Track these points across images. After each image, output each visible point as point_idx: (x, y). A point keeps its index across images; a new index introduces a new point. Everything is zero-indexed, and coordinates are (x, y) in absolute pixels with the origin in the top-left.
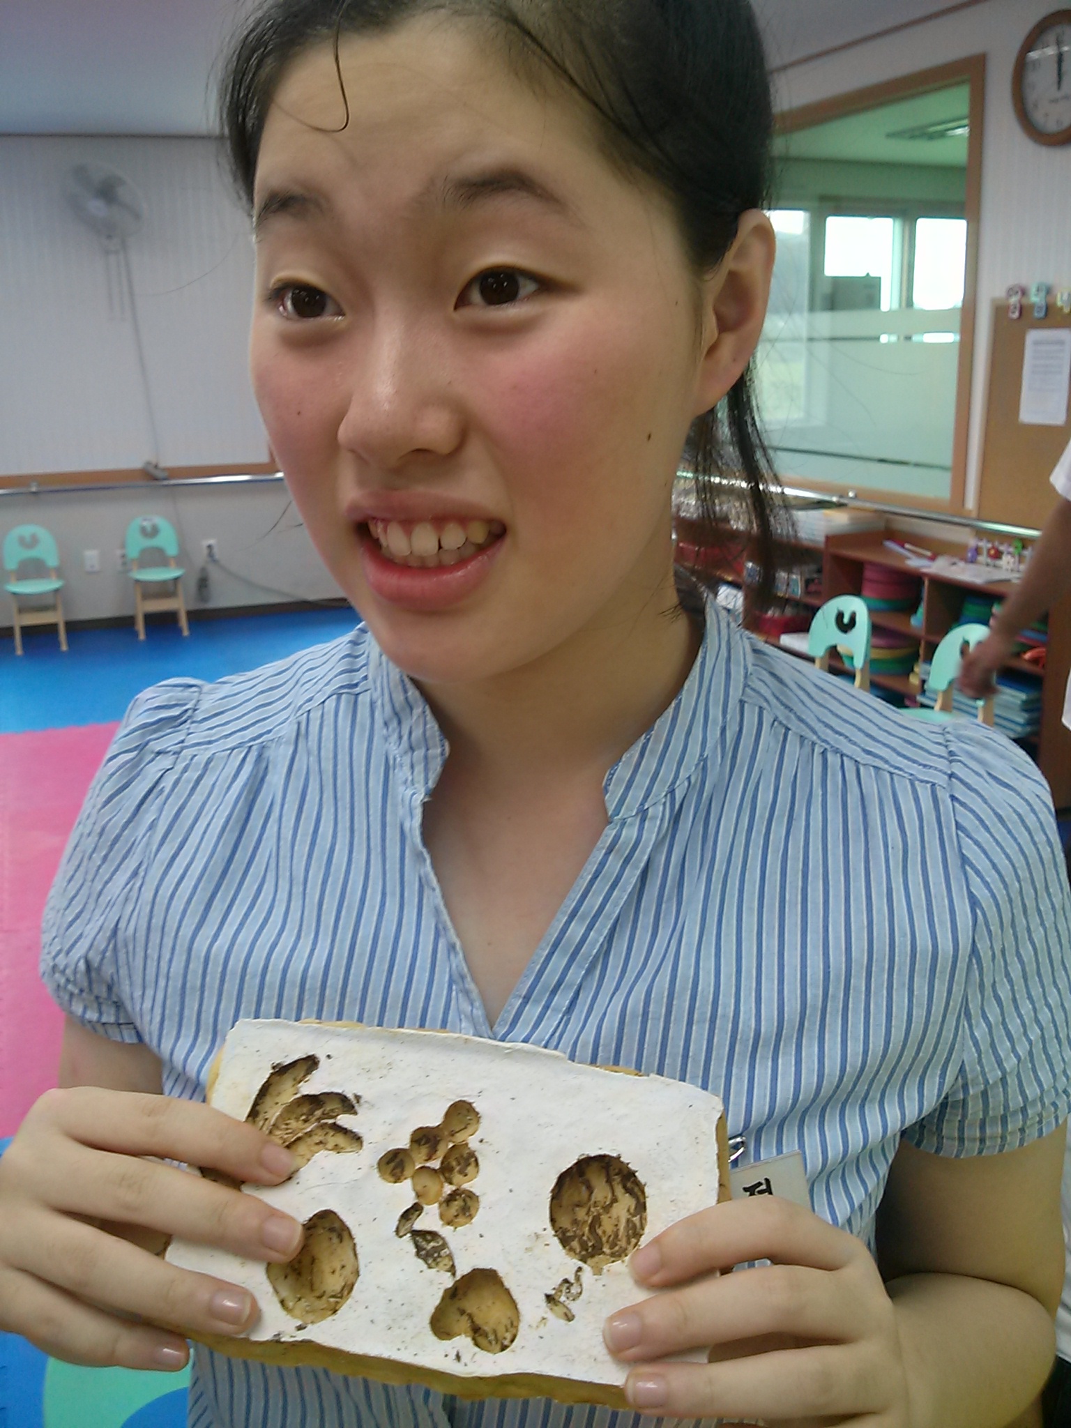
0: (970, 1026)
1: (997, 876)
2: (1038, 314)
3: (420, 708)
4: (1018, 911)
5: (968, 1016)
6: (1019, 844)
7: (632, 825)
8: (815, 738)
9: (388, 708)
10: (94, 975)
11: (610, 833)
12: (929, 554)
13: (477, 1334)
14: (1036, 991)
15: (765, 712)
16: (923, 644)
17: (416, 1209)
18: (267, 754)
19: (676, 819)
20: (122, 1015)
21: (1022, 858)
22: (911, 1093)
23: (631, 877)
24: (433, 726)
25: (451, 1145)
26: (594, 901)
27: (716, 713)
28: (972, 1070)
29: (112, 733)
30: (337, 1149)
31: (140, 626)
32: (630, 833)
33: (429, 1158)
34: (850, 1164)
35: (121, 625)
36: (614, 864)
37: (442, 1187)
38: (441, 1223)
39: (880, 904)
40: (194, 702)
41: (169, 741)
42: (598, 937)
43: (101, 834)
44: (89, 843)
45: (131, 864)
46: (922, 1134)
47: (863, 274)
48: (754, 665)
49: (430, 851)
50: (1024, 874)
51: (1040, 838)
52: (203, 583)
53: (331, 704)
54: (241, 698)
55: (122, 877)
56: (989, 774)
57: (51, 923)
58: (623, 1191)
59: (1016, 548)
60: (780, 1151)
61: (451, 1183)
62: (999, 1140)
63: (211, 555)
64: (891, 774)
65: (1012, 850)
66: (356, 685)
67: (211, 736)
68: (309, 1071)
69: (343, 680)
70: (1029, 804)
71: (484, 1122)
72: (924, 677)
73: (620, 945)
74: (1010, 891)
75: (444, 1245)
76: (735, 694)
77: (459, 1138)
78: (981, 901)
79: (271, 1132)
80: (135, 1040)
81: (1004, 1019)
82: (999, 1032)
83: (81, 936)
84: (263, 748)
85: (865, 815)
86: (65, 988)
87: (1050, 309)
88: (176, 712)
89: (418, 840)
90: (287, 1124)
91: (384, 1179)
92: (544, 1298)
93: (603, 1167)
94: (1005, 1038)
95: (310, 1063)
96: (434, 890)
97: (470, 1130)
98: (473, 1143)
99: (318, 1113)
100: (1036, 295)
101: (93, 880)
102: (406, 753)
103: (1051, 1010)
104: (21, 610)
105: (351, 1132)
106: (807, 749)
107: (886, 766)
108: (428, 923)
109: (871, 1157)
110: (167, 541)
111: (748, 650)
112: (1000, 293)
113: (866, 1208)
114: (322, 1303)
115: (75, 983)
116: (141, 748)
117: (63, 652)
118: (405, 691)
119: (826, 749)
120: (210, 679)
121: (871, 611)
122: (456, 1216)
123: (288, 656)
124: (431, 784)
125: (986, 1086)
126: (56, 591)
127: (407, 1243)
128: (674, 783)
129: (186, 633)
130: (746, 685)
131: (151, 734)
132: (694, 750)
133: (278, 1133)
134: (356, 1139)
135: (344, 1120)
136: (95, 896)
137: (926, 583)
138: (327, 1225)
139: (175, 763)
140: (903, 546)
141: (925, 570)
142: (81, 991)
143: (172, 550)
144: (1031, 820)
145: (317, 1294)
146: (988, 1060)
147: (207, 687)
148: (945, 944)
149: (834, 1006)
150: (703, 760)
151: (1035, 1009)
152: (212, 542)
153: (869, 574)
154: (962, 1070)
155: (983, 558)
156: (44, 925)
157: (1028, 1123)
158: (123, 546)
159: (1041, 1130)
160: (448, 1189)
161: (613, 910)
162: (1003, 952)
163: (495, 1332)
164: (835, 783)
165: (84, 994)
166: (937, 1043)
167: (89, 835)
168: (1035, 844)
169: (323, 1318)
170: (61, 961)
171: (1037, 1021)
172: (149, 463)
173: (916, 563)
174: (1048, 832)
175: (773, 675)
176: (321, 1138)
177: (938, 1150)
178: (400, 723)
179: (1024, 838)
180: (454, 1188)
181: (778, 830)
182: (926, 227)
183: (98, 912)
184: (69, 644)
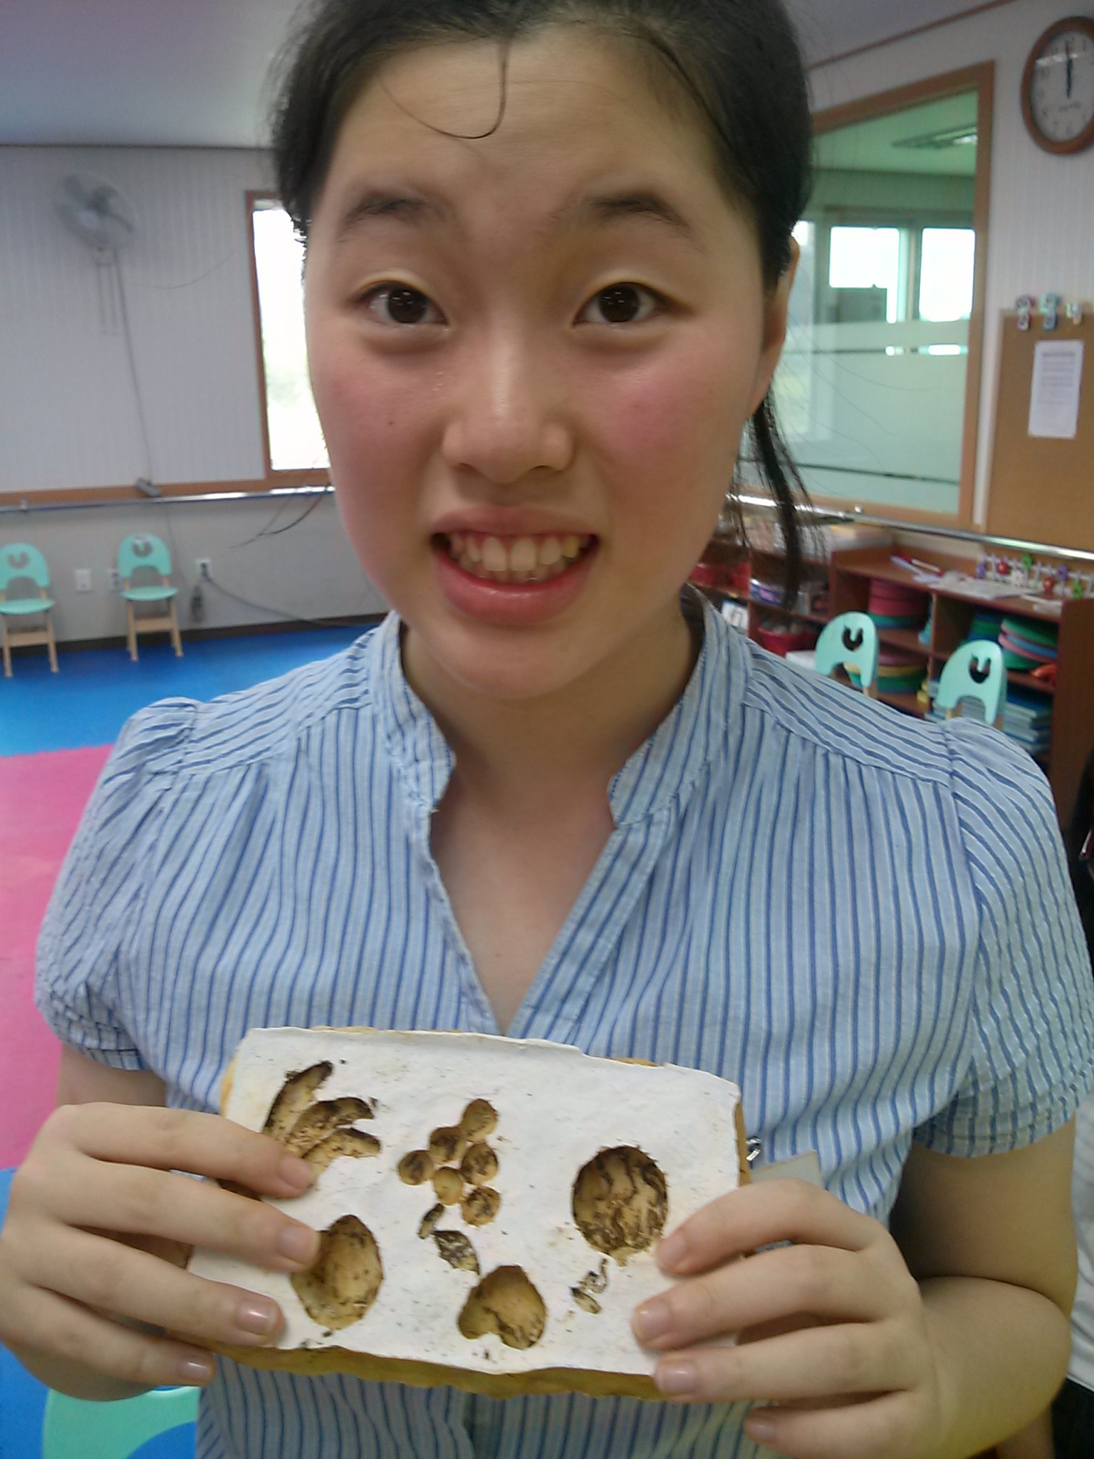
0: (979, 1025)
1: (1001, 872)
2: (1048, 326)
3: (424, 720)
4: (1023, 906)
5: (977, 1012)
6: (1022, 840)
7: (638, 830)
8: (816, 740)
9: (391, 722)
10: (94, 1000)
11: (616, 838)
12: (936, 569)
13: (505, 1331)
14: (1042, 986)
15: (766, 714)
16: (931, 660)
17: (438, 1210)
18: (268, 771)
19: (681, 824)
20: (123, 1041)
21: (1025, 853)
22: (922, 1091)
23: (638, 883)
24: (438, 737)
25: (470, 1144)
26: (602, 908)
27: (717, 717)
28: (982, 1067)
29: (104, 757)
30: (355, 1154)
31: (133, 647)
32: (636, 839)
33: (449, 1158)
34: (863, 1164)
35: (114, 645)
36: (621, 870)
37: (462, 1186)
38: (463, 1222)
39: (887, 902)
40: (190, 722)
41: (166, 761)
42: (606, 945)
43: (99, 858)
44: (88, 865)
45: (131, 886)
46: (932, 1135)
47: (870, 286)
48: (754, 669)
49: (438, 863)
50: (1027, 868)
51: (1042, 833)
52: (197, 602)
53: (332, 719)
54: (237, 717)
55: (122, 900)
56: (990, 771)
57: (47, 950)
58: (642, 1181)
59: (1026, 563)
60: (794, 1152)
61: (470, 1182)
62: (1009, 1138)
63: (205, 574)
64: (892, 773)
65: (1015, 845)
66: (356, 700)
67: (208, 755)
68: (323, 1078)
69: (345, 694)
70: (1030, 800)
71: (502, 1120)
72: (932, 695)
73: (629, 951)
74: (1014, 886)
75: (468, 1244)
76: (736, 698)
77: (478, 1137)
78: (986, 895)
79: (288, 1142)
80: (136, 1068)
81: (1011, 1015)
82: (1007, 1028)
83: (80, 961)
84: (263, 765)
85: (869, 815)
86: (64, 1015)
87: (1059, 320)
88: (171, 732)
89: (426, 852)
90: (303, 1132)
91: (405, 1182)
92: (569, 1291)
93: (623, 1160)
94: (1014, 1034)
95: (324, 1069)
96: (442, 901)
97: (488, 1128)
98: (492, 1141)
99: (334, 1119)
100: (1046, 306)
101: (91, 904)
102: (410, 765)
103: (1056, 1005)
104: (10, 631)
105: (370, 1137)
106: (810, 750)
107: (888, 767)
108: (436, 936)
109: (884, 1156)
110: (160, 559)
111: (748, 655)
112: (1008, 304)
113: (880, 1207)
114: (347, 1310)
115: (74, 1010)
116: (138, 769)
117: (52, 673)
118: (409, 703)
119: (828, 751)
120: (204, 700)
121: (878, 628)
122: (477, 1216)
123: (282, 673)
124: (438, 795)
125: (995, 1082)
126: (47, 611)
127: (430, 1245)
128: (678, 788)
129: (179, 653)
130: (748, 690)
131: (148, 755)
132: (698, 753)
133: (294, 1141)
134: (374, 1143)
135: (361, 1125)
136: (93, 921)
137: (934, 599)
138: (349, 1231)
139: (173, 783)
140: (911, 563)
141: (933, 586)
142: (81, 1017)
143: (165, 568)
144: (1032, 815)
145: (341, 1301)
146: (998, 1055)
147: (202, 706)
148: (953, 940)
149: (845, 1006)
150: (707, 764)
151: (1041, 1005)
152: (206, 561)
153: (876, 590)
154: (972, 1068)
155: (991, 574)
156: (39, 952)
157: (1038, 1118)
158: (115, 565)
159: (1050, 1127)
160: (469, 1188)
161: (621, 916)
162: (1009, 946)
163: (521, 1328)
164: (838, 784)
165: (84, 1022)
166: (947, 1039)
167: (86, 858)
168: (1037, 839)
169: (349, 1323)
170: (60, 987)
171: (1044, 1016)
172: (141, 480)
173: (924, 579)
174: (1049, 826)
175: (774, 679)
176: (339, 1145)
177: (949, 1150)
178: (403, 735)
179: (1026, 833)
180: (473, 1187)
181: (783, 833)
182: (933, 237)
183: (97, 936)
184: (60, 665)
